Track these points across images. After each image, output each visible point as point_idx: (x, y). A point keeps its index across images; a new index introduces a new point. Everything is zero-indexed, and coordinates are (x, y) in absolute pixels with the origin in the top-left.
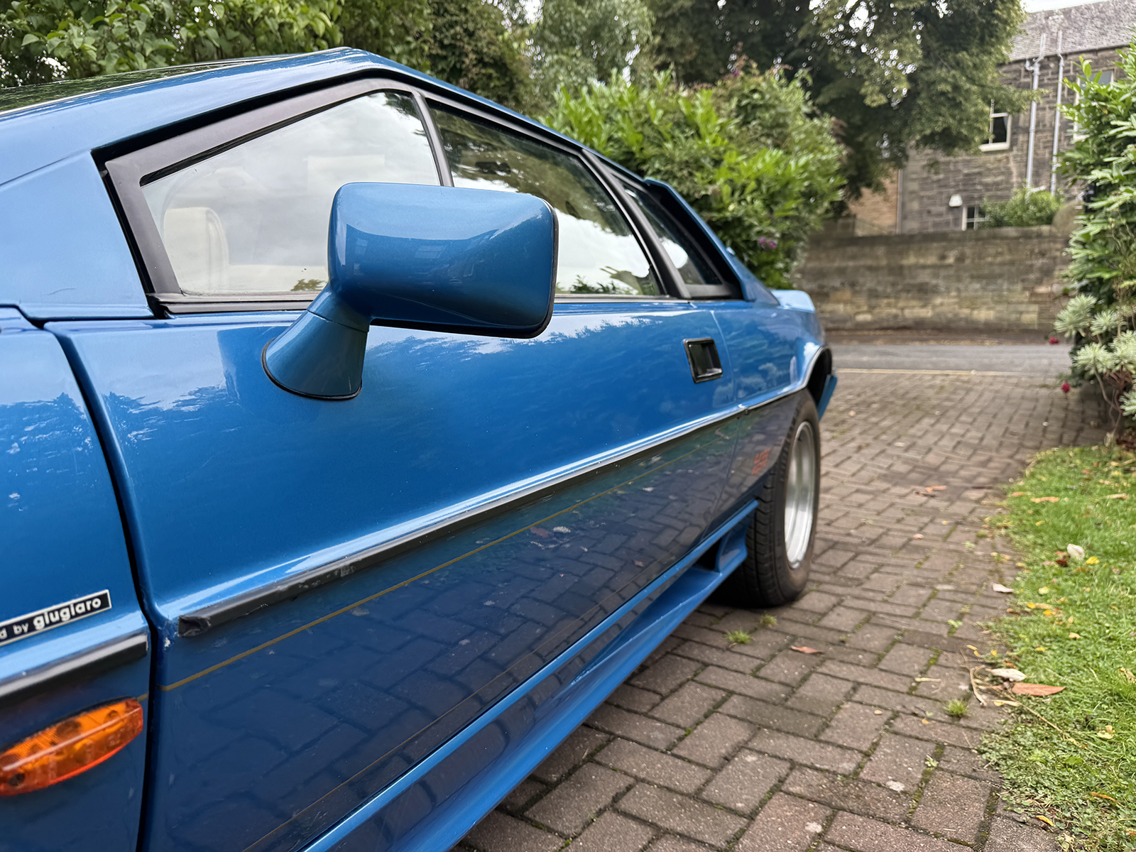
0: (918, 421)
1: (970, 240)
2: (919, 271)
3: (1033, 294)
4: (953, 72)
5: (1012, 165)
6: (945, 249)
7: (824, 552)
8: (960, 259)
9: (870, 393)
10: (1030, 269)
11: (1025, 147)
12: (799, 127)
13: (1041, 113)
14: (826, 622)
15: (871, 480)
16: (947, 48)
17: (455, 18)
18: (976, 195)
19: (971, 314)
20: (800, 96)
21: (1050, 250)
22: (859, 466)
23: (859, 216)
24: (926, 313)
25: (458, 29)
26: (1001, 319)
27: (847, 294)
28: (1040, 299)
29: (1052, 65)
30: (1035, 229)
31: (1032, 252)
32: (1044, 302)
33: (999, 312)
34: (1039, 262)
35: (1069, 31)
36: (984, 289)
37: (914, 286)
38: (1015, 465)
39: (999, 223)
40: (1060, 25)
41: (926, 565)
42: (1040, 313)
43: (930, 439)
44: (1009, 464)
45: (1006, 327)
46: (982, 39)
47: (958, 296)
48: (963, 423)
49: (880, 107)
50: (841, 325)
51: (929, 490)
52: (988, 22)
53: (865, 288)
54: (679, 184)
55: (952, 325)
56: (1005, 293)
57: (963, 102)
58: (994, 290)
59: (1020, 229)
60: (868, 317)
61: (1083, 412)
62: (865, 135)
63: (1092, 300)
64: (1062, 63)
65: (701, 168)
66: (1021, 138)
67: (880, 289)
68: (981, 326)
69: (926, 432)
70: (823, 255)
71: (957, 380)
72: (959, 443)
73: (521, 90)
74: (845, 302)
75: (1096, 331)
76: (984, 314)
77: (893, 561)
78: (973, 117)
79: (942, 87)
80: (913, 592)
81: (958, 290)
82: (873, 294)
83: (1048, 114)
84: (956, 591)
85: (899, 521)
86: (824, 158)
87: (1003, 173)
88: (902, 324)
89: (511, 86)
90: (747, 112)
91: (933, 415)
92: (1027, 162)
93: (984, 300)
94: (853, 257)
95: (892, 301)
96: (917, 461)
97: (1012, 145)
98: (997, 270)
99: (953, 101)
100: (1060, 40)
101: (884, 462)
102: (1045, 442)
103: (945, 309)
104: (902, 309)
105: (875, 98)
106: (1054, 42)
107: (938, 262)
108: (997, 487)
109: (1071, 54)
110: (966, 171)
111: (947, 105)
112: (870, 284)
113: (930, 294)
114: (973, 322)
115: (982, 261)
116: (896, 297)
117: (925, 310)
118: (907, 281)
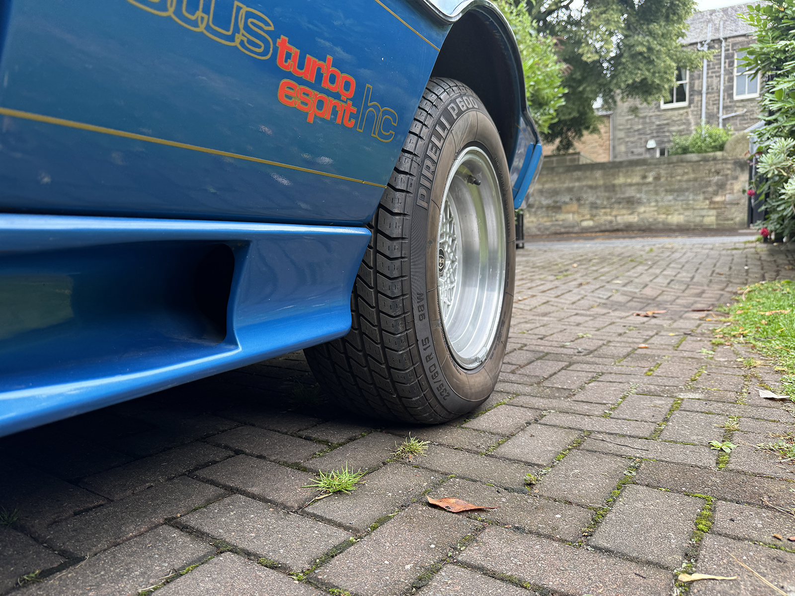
1: (664, 164)
2: (628, 188)
3: (712, 202)
4: (647, 38)
5: (690, 117)
6: (646, 171)
8: (657, 178)
9: (591, 255)
10: (709, 184)
11: (699, 104)
13: (710, 80)
15: (591, 307)
16: (642, 22)
18: (666, 140)
19: (666, 218)
21: (723, 169)
23: (582, 154)
24: (633, 219)
26: (689, 222)
27: (574, 206)
28: (717, 206)
29: (716, 46)
30: (711, 154)
31: (710, 171)
32: (720, 208)
33: (687, 216)
34: (716, 178)
35: (727, 23)
36: (675, 199)
37: (623, 199)
38: (728, 294)
39: (685, 150)
40: (721, 18)
42: (717, 216)
43: (646, 278)
44: (722, 295)
45: (692, 227)
46: (667, 16)
47: (656, 206)
50: (571, 230)
51: (650, 313)
53: (587, 202)
55: (653, 227)
56: (691, 202)
57: (655, 60)
58: (682, 200)
59: (700, 155)
60: (591, 223)
61: (775, 261)
62: (584, 85)
64: (724, 44)
66: (696, 98)
67: (599, 202)
68: (674, 227)
69: (642, 274)
70: (556, 179)
71: (662, 247)
72: (672, 280)
74: (574, 213)
76: (676, 219)
77: (616, 369)
78: (663, 70)
79: (640, 49)
81: (657, 201)
82: (594, 206)
83: (715, 80)
87: (684, 124)
88: (616, 227)
91: (646, 264)
92: (701, 115)
93: (676, 208)
94: (579, 179)
95: (608, 210)
96: (635, 293)
97: (690, 103)
98: (685, 185)
99: (648, 59)
100: (721, 28)
101: (603, 294)
103: (647, 215)
104: (616, 216)
105: (590, 56)
106: (717, 30)
107: (641, 181)
108: (717, 310)
109: (730, 38)
110: (658, 123)
111: (644, 62)
112: (591, 199)
113: (636, 205)
114: (668, 224)
115: (673, 179)
116: (611, 208)
117: (632, 216)
118: (618, 196)
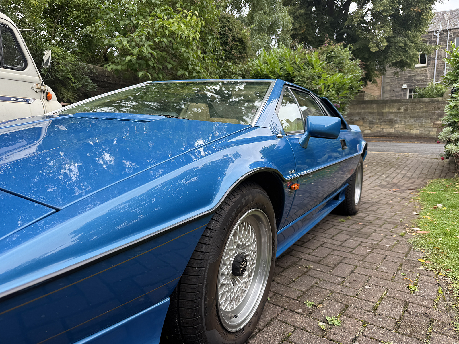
0: (390, 169)
1: (410, 103)
2: (390, 114)
3: (434, 124)
4: (405, 38)
5: (428, 72)
6: (400, 106)
7: (362, 204)
8: (406, 110)
9: (372, 159)
10: (434, 114)
11: (433, 65)
12: (348, 64)
13: (440, 52)
14: (365, 219)
15: (375, 187)
16: (402, 29)
17: (225, 24)
18: (413, 84)
19: (410, 131)
20: (348, 53)
21: (442, 107)
22: (370, 182)
23: (366, 92)
24: (392, 130)
25: (227, 28)
26: (422, 133)
27: (361, 122)
28: (437, 126)
29: (445, 33)
30: (436, 99)
31: (435, 107)
32: (439, 127)
33: (421, 130)
34: (438, 112)
35: (452, 20)
37: (387, 120)
38: (423, 183)
39: (422, 96)
40: (448, 17)
41: (393, 208)
42: (437, 131)
43: (394, 175)
44: (421, 183)
45: (424, 136)
46: (416, 25)
47: (405, 124)
48: (406, 170)
49: (376, 51)
51: (394, 190)
52: (419, 19)
53: (368, 120)
54: (307, 85)
55: (402, 135)
56: (424, 123)
57: (408, 50)
58: (419, 122)
59: (430, 98)
60: (369, 132)
61: (449, 168)
63: (451, 129)
64: (449, 32)
65: (313, 79)
66: (432, 62)
67: (374, 121)
68: (413, 136)
69: (393, 172)
71: (404, 156)
72: (404, 176)
73: (248, 50)
74: (360, 126)
75: (452, 139)
76: (415, 132)
77: (383, 207)
78: (412, 56)
79: (400, 44)
80: (390, 213)
81: (405, 122)
82: (371, 123)
83: (443, 53)
84: (402, 214)
85: (384, 197)
86: (356, 75)
87: (424, 76)
88: (382, 135)
89: (244, 48)
90: (329, 59)
91: (395, 167)
92: (434, 71)
93: (415, 126)
94: (364, 108)
95: (379, 125)
96: (390, 181)
97: (428, 65)
98: (421, 114)
99: (405, 50)
100: (448, 23)
101: (378, 181)
102: (434, 177)
103: (399, 129)
104: (383, 129)
105: (374, 48)
107: (397, 111)
108: (416, 190)
109: (453, 29)
110: (409, 75)
111: (402, 51)
112: (370, 119)
113: (394, 123)
114: (411, 134)
115: (415, 111)
116: (380, 124)
117: (391, 129)
118: (384, 118)
